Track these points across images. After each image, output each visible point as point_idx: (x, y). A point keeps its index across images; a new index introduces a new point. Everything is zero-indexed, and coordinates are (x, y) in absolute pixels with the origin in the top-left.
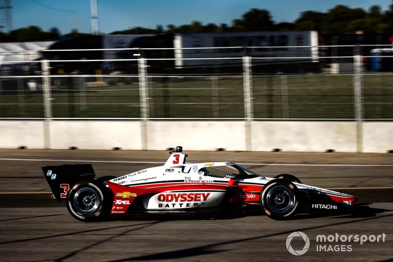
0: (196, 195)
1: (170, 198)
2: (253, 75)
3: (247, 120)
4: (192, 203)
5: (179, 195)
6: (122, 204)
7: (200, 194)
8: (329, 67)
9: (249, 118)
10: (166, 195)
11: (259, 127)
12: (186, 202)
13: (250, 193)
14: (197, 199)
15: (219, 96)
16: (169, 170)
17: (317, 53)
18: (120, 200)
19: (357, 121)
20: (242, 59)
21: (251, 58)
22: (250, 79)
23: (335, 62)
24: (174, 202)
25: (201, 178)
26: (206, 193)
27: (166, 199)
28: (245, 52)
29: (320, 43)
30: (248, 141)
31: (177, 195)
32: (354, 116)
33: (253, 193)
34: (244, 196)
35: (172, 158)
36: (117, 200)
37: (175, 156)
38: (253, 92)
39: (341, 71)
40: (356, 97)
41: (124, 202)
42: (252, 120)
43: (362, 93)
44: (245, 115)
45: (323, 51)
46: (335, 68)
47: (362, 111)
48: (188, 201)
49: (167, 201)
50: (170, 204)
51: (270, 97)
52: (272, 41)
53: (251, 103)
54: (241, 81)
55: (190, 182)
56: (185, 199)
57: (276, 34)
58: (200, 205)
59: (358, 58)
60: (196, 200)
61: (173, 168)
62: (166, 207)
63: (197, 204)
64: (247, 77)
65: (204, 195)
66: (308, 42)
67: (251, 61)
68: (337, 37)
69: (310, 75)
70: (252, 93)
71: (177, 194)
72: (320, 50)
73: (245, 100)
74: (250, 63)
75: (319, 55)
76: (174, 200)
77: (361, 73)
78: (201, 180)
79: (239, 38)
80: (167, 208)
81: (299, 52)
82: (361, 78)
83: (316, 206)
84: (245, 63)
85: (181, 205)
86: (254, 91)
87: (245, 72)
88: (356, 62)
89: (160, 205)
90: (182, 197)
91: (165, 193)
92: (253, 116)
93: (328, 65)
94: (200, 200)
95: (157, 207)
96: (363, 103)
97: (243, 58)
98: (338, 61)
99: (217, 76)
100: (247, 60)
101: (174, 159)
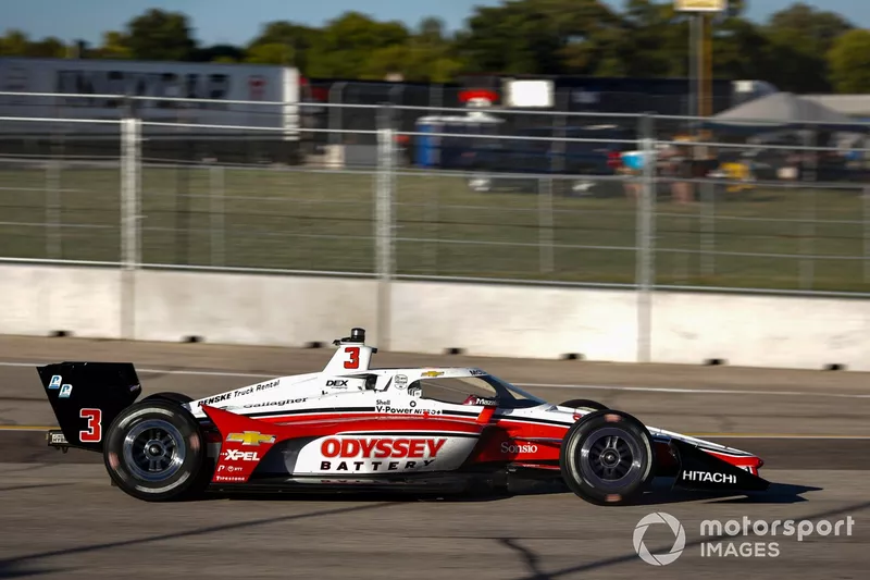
0: (413, 443)
1: (350, 448)
2: (144, 161)
3: (125, 266)
4: (403, 461)
5: (373, 442)
6: (241, 459)
7: (423, 442)
8: (322, 153)
9: (131, 264)
10: (340, 441)
11: (155, 285)
12: (390, 459)
13: (524, 442)
14: (417, 452)
15: (63, 209)
16: (334, 383)
17: (295, 118)
18: (235, 451)
19: (380, 278)
20: (119, 124)
21: (140, 123)
22: (137, 172)
23: (335, 142)
24: (359, 457)
25: (413, 404)
26: (437, 439)
27: (341, 449)
28: (128, 107)
29: (303, 96)
30: (127, 317)
31: (368, 442)
32: (374, 266)
33: (533, 442)
34: (512, 449)
35: (342, 356)
36: (229, 451)
37: (347, 350)
38: (143, 201)
39: (349, 162)
40: (377, 224)
41: (246, 456)
42: (137, 268)
43: (392, 216)
44: (123, 255)
45: (308, 115)
46: (335, 156)
47: (391, 256)
48: (395, 456)
49: (342, 456)
50: (350, 462)
51: (183, 214)
52: (191, 86)
53: (137, 226)
54: (117, 176)
55: (389, 412)
56: (387, 452)
57: (204, 70)
58: (420, 467)
59: (386, 134)
60: (411, 455)
61: (345, 379)
62: (339, 469)
63: (414, 463)
64: (130, 165)
65: (431, 443)
66: (277, 94)
67: (140, 130)
68: (343, 84)
69: (279, 168)
70: (139, 203)
71: (369, 439)
72: (302, 113)
73: (123, 220)
74: (137, 134)
75: (301, 124)
76: (361, 452)
77: (392, 170)
78: (414, 409)
79: (115, 75)
80: (342, 471)
81: (254, 115)
82: (392, 181)
83: (692, 475)
84: (126, 133)
85: (376, 465)
86: (144, 198)
87: (125, 154)
88: (383, 143)
89: (325, 465)
90: (380, 446)
91: (339, 437)
92: (140, 258)
93: (319, 148)
94: (421, 455)
95: (317, 470)
96: (395, 239)
97: (122, 122)
98: (343, 140)
99: (57, 162)
100: (131, 125)
101: (347, 357)
